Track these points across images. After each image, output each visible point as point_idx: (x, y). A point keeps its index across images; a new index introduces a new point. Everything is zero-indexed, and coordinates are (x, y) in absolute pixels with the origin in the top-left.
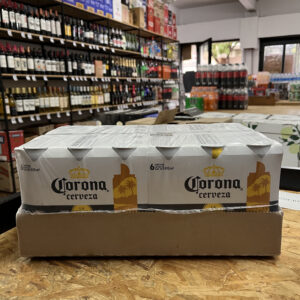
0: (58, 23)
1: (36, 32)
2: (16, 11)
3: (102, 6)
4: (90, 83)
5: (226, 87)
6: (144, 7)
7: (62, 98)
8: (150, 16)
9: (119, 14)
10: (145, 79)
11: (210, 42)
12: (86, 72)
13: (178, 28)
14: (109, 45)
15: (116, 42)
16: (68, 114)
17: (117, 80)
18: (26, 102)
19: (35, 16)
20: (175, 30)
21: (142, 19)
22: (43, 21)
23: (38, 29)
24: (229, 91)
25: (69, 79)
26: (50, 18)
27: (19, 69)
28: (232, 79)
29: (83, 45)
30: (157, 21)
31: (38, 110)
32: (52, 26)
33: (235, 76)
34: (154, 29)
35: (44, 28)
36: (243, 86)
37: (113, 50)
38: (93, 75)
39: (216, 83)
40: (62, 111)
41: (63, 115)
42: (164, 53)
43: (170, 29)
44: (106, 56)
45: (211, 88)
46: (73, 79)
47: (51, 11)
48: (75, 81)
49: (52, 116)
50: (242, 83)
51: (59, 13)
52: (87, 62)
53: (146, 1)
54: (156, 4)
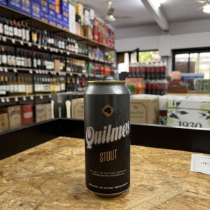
0: (28, 32)
1: (9, 36)
3: (61, 22)
4: (50, 75)
5: (151, 79)
6: (92, 26)
7: (27, 86)
8: (96, 31)
9: (73, 28)
10: (92, 75)
11: (138, 51)
12: (48, 67)
13: (116, 41)
14: (65, 49)
15: (71, 48)
16: (32, 98)
17: (71, 74)
19: (9, 25)
20: (114, 43)
21: (90, 33)
22: (16, 29)
23: (11, 34)
24: (153, 82)
25: (34, 72)
26: (22, 28)
28: (155, 73)
29: (46, 48)
30: (101, 36)
31: (8, 94)
32: (23, 34)
33: (157, 70)
34: (99, 40)
35: (16, 34)
36: (164, 78)
37: (68, 53)
38: (52, 70)
39: (143, 76)
40: (28, 95)
41: (28, 98)
42: (106, 57)
43: (110, 41)
44: (64, 57)
45: (140, 79)
46: (37, 72)
47: (22, 22)
48: (39, 74)
49: (19, 99)
50: (163, 76)
51: (28, 25)
52: (48, 60)
53: (93, 21)
54: (100, 24)
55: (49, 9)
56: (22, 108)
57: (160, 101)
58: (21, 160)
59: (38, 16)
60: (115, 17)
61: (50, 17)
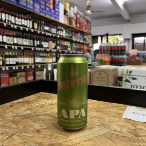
0: (31, 22)
1: (19, 25)
2: (9, 14)
3: (54, 15)
4: (46, 52)
5: (115, 54)
6: (75, 17)
7: (30, 59)
8: (78, 21)
9: (62, 20)
10: (75, 52)
11: (107, 35)
12: (44, 46)
13: (92, 28)
14: (56, 34)
16: (33, 67)
17: (60, 51)
18: (11, 59)
19: (19, 18)
20: (90, 29)
21: (74, 23)
22: (23, 20)
23: (20, 24)
24: (116, 56)
25: (35, 49)
26: (27, 19)
27: (8, 43)
28: (118, 50)
29: (43, 33)
30: (82, 25)
31: (17, 64)
32: (28, 23)
33: (119, 49)
34: (80, 28)
35: (23, 24)
36: (124, 54)
37: (58, 37)
38: (47, 48)
39: (109, 52)
40: (30, 65)
41: (31, 67)
42: (85, 39)
43: (88, 28)
44: (55, 39)
45: (107, 54)
46: (37, 49)
47: (28, 16)
48: (38, 50)
49: (24, 67)
50: (123, 52)
51: (32, 18)
52: (45, 41)
53: (76, 14)
54: (81, 16)
55: (46, 6)
56: (26, 74)
57: (119, 70)
58: (11, 106)
59: (38, 11)
60: (91, 11)
61: (47, 12)
